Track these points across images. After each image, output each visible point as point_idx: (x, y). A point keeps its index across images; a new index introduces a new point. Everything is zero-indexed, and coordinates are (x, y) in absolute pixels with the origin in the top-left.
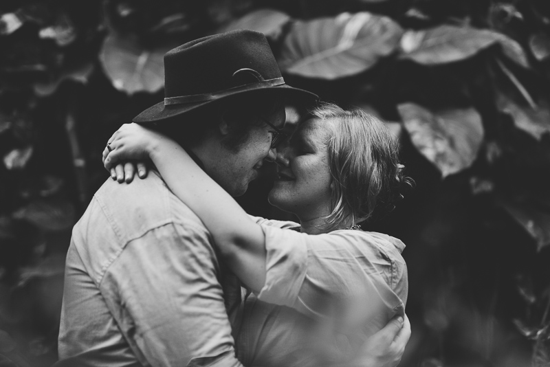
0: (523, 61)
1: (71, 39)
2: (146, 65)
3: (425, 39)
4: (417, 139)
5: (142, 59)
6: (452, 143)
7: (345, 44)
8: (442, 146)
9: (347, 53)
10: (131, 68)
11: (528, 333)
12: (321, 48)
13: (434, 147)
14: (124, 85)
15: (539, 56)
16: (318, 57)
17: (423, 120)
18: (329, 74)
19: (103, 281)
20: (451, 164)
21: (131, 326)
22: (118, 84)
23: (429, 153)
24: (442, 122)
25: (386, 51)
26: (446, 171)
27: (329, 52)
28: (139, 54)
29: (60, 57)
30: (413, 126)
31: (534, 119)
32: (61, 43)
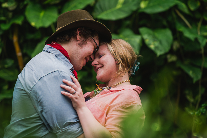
0: (186, 11)
1: (15, 7)
2: (44, 16)
3: (149, 3)
4: (147, 41)
5: (42, 14)
6: (161, 43)
7: (119, 6)
8: (157, 44)
9: (120, 10)
10: (38, 17)
11: (191, 113)
12: (110, 8)
13: (154, 44)
14: (35, 24)
15: (192, 8)
16: (109, 11)
17: (149, 34)
18: (113, 17)
19: (31, 93)
20: (161, 51)
21: (42, 109)
22: (33, 24)
23: (152, 47)
24: (156, 34)
25: (134, 8)
26: (159, 53)
27: (113, 9)
28: (40, 12)
29: (10, 15)
30: (145, 37)
31: (191, 32)
32: (11, 9)
